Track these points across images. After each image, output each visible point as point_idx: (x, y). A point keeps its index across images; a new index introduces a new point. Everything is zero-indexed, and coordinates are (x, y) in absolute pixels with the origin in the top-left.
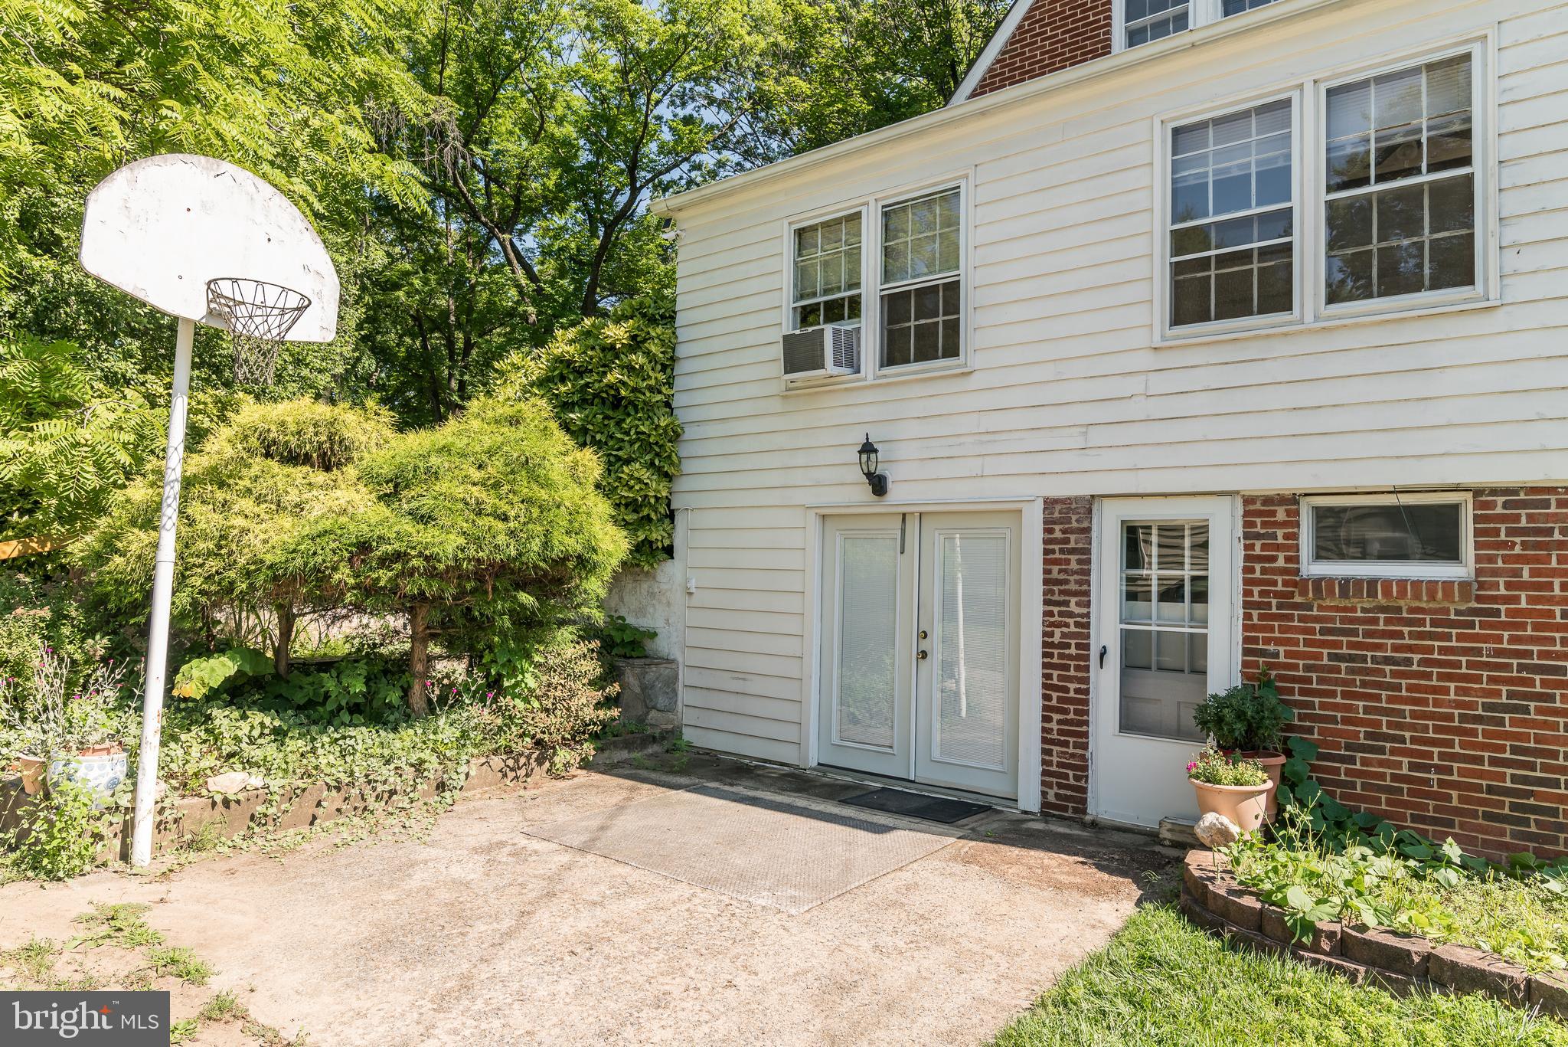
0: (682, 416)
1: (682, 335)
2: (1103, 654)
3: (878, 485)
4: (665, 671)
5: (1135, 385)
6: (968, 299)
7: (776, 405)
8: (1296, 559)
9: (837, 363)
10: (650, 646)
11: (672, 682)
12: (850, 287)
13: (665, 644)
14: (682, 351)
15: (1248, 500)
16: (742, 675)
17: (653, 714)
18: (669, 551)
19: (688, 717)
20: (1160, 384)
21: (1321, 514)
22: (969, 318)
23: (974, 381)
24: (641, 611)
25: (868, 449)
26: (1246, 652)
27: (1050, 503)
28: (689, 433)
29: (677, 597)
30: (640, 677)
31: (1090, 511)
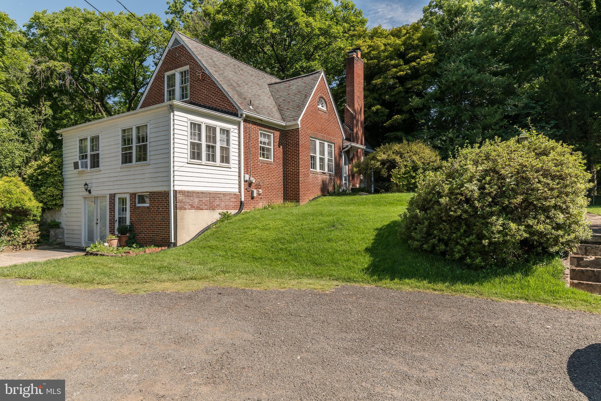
0: (64, 177)
1: (64, 159)
2: (116, 221)
3: (90, 192)
4: (60, 230)
5: (118, 174)
6: (101, 157)
7: (77, 175)
8: (135, 204)
9: (82, 167)
10: (60, 226)
11: (63, 233)
12: (85, 153)
13: (63, 225)
14: (64, 163)
15: (130, 194)
16: (73, 230)
17: (58, 239)
18: (62, 205)
19: (66, 239)
20: (122, 174)
21: (139, 196)
22: (101, 160)
23: (102, 172)
24: (59, 219)
25: (86, 184)
26: (130, 219)
27: (110, 194)
28: (65, 180)
29: (64, 215)
30: (54, 232)
31: (114, 196)
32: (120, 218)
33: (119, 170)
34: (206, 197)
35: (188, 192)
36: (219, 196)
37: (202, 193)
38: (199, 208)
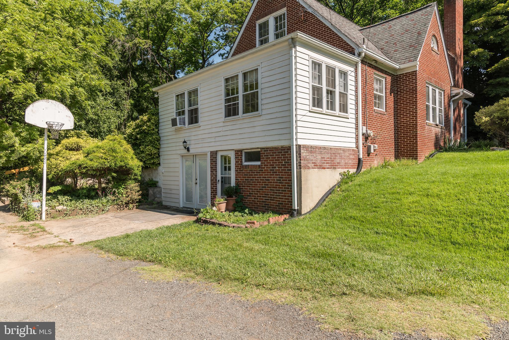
0: (161, 135)
1: (160, 117)
2: (219, 181)
3: (188, 150)
4: (158, 189)
5: (220, 129)
6: (200, 111)
7: (174, 133)
8: (242, 162)
9: (180, 124)
10: (157, 185)
11: (160, 192)
12: (182, 109)
13: (160, 184)
14: (160, 121)
15: (236, 151)
16: (171, 190)
17: (156, 198)
18: (159, 164)
19: (163, 199)
20: (225, 129)
21: (246, 153)
22: (200, 115)
23: (201, 128)
24: (156, 178)
25: (185, 142)
26: (236, 179)
27: (211, 152)
28: (162, 139)
29: (161, 174)
30: (153, 191)
31: (216, 154)
32: (222, 178)
33: (222, 124)
34: (328, 153)
35: (311, 147)
36: (340, 152)
37: (325, 148)
38: (322, 167)
